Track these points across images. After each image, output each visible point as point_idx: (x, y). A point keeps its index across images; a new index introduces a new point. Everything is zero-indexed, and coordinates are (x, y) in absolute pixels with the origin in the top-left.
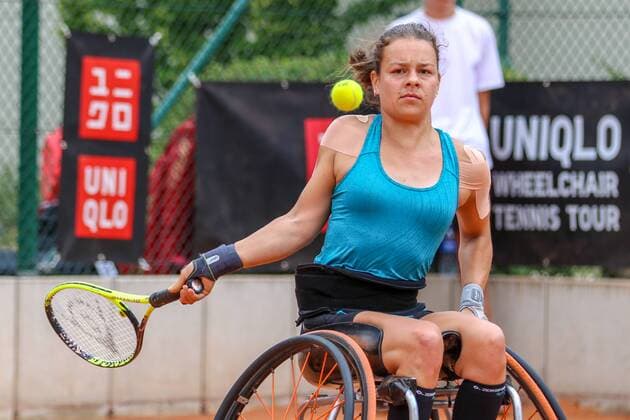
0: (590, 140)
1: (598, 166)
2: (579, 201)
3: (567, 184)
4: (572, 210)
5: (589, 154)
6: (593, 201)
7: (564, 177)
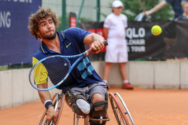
0: (137, 33)
1: (139, 38)
2: (134, 45)
3: (131, 42)
4: (133, 48)
5: (137, 36)
6: (138, 45)
7: (130, 41)
